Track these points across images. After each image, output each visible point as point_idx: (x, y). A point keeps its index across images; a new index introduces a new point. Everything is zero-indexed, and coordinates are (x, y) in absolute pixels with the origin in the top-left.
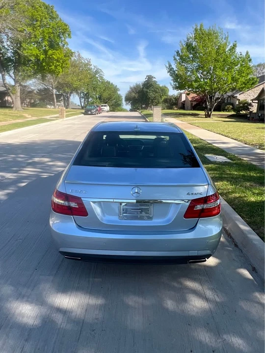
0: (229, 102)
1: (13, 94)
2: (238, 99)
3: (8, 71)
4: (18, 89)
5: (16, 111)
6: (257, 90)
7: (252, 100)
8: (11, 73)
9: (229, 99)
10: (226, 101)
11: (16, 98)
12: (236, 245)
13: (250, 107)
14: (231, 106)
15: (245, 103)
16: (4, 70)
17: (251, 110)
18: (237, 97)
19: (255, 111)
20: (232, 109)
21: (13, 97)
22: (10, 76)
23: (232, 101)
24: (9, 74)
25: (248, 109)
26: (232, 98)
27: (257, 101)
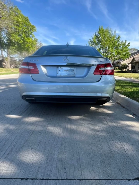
0: (117, 65)
1: (6, 60)
2: (121, 64)
3: (4, 49)
4: (9, 58)
5: (7, 69)
6: (130, 59)
7: (129, 64)
8: (6, 50)
9: (117, 64)
10: (115, 65)
11: (7, 62)
12: (123, 107)
13: (127, 67)
14: (118, 67)
15: (125, 65)
16: (2, 48)
17: (128, 69)
18: (120, 63)
19: (130, 69)
20: (118, 69)
21: (6, 62)
22: (5, 52)
23: (118, 65)
24: (5, 50)
25: (127, 68)
26: (118, 63)
27: (131, 64)
